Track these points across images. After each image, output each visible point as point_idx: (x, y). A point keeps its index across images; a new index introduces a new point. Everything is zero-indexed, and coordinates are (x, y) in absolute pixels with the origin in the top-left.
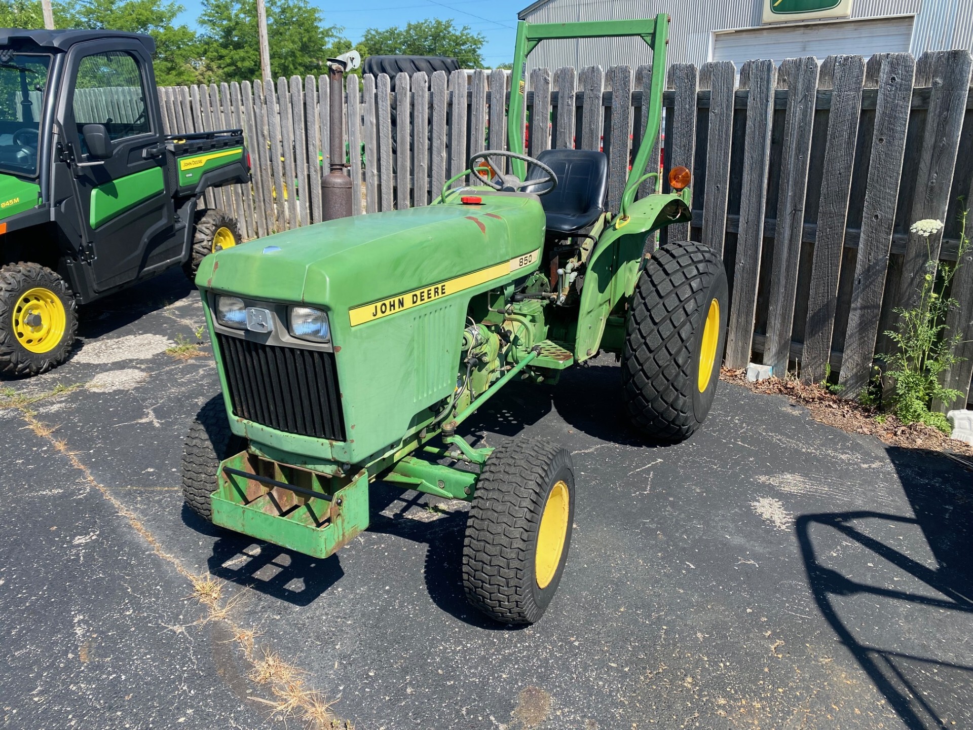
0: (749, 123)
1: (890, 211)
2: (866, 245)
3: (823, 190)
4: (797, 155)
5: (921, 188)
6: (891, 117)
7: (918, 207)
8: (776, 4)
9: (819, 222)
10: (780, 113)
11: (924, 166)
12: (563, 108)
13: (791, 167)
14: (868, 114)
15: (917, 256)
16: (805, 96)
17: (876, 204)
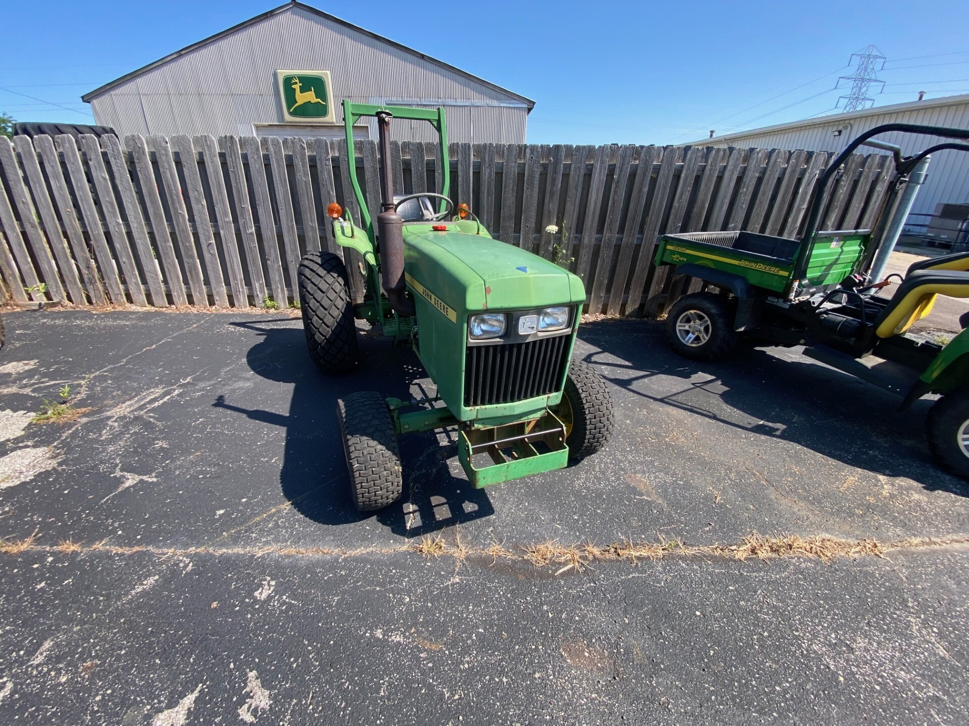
0: (460, 179)
1: (532, 224)
2: (523, 241)
3: (502, 215)
4: (488, 197)
5: (546, 212)
6: (531, 177)
7: (545, 221)
8: (291, 110)
9: (501, 232)
10: (477, 174)
11: (546, 201)
12: (322, 167)
13: (485, 203)
14: (521, 175)
15: (545, 243)
16: (490, 165)
17: (527, 220)
